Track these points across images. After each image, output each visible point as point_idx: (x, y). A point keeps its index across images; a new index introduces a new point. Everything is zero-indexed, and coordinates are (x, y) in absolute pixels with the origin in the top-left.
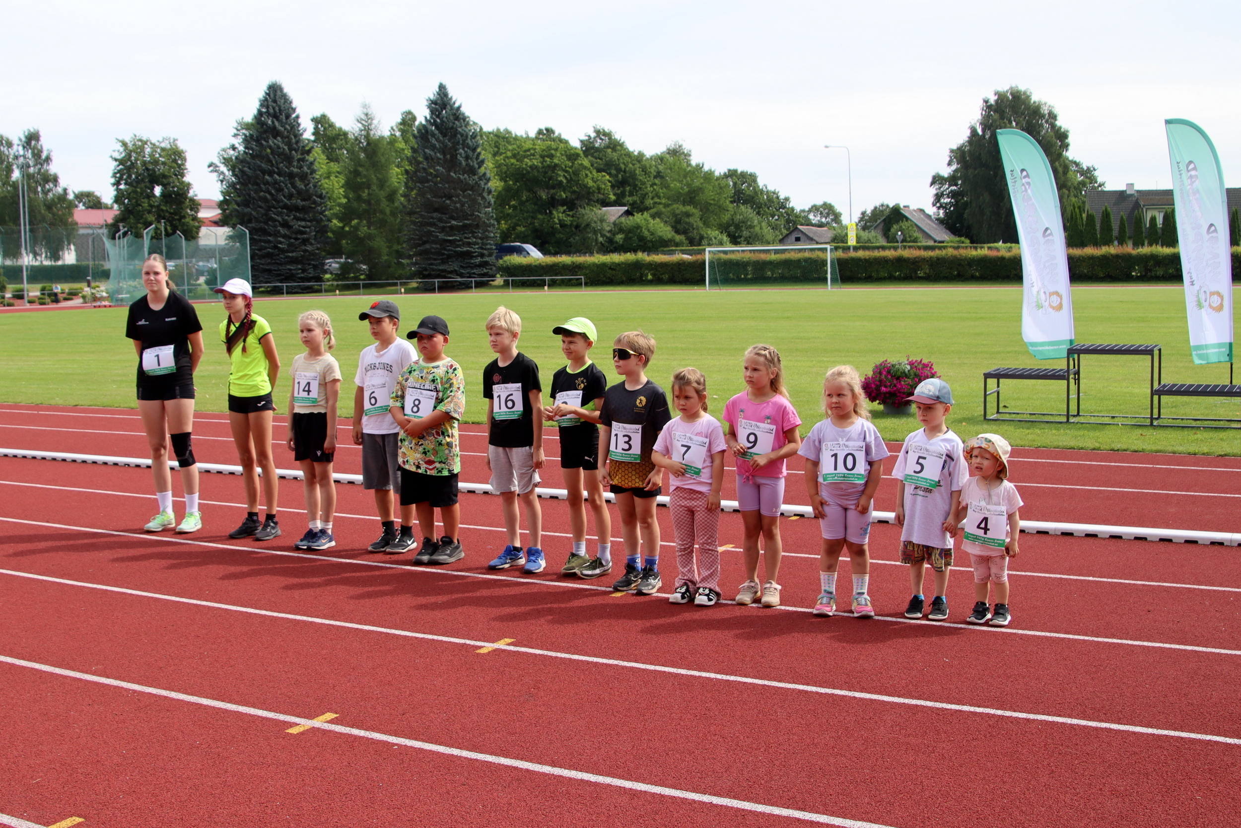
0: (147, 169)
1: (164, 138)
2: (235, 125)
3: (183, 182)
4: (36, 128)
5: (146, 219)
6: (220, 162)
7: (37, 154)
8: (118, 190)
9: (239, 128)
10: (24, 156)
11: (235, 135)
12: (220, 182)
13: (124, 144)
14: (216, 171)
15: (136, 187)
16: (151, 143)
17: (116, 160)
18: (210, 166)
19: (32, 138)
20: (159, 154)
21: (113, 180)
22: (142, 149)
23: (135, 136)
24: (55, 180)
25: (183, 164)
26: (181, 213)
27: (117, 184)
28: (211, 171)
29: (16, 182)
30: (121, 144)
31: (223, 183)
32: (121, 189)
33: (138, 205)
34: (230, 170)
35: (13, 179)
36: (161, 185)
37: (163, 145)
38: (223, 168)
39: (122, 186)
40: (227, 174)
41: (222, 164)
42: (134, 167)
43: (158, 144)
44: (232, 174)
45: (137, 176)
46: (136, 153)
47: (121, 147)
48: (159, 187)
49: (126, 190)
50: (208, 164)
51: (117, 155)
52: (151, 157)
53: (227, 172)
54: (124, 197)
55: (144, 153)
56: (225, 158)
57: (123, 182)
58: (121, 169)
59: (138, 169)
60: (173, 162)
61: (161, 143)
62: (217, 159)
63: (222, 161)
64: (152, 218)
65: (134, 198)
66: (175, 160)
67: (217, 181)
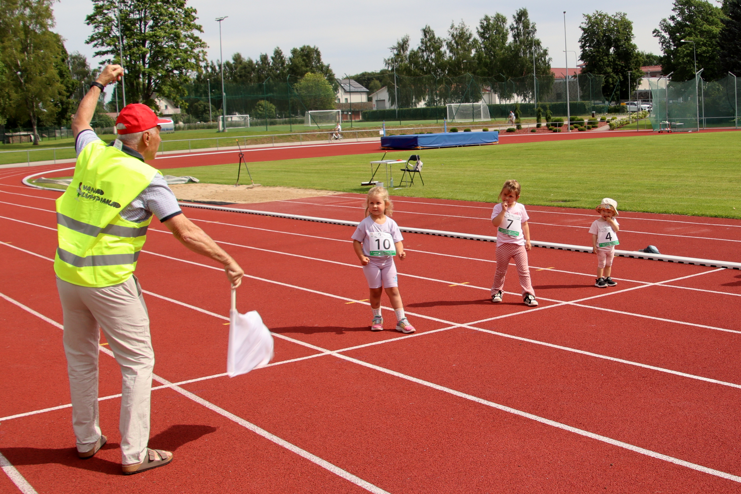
0: (605, 36)
1: (617, 13)
3: (631, 44)
4: (524, 8)
5: (606, 70)
6: (662, 29)
7: (526, 25)
8: (584, 51)
9: (677, 4)
10: (517, 28)
11: (674, 10)
12: (661, 44)
13: (589, 18)
14: (658, 36)
15: (599, 48)
16: (608, 17)
17: (583, 29)
18: (654, 32)
19: (522, 16)
20: (613, 25)
21: (580, 44)
22: (601, 21)
23: (597, 12)
24: (538, 43)
25: (630, 32)
26: (629, 66)
27: (583, 47)
28: (655, 36)
29: (510, 46)
30: (586, 18)
31: (664, 44)
32: (586, 50)
33: (600, 61)
34: (669, 34)
35: (507, 45)
36: (614, 47)
37: (616, 18)
38: (663, 34)
39: (587, 48)
40: (666, 38)
41: (663, 30)
42: (596, 34)
43: (613, 17)
44: (670, 38)
45: (598, 41)
46: (597, 24)
47: (587, 20)
48: (612, 48)
49: (590, 51)
50: (653, 30)
51: (585, 26)
52: (608, 27)
53: (667, 36)
54: (589, 55)
55: (603, 24)
56: (666, 26)
57: (587, 45)
58: (587, 36)
59: (599, 36)
60: (623, 30)
61: (615, 17)
62: (660, 27)
63: (663, 28)
64: (609, 70)
65: (597, 56)
66: (625, 29)
67: (659, 43)
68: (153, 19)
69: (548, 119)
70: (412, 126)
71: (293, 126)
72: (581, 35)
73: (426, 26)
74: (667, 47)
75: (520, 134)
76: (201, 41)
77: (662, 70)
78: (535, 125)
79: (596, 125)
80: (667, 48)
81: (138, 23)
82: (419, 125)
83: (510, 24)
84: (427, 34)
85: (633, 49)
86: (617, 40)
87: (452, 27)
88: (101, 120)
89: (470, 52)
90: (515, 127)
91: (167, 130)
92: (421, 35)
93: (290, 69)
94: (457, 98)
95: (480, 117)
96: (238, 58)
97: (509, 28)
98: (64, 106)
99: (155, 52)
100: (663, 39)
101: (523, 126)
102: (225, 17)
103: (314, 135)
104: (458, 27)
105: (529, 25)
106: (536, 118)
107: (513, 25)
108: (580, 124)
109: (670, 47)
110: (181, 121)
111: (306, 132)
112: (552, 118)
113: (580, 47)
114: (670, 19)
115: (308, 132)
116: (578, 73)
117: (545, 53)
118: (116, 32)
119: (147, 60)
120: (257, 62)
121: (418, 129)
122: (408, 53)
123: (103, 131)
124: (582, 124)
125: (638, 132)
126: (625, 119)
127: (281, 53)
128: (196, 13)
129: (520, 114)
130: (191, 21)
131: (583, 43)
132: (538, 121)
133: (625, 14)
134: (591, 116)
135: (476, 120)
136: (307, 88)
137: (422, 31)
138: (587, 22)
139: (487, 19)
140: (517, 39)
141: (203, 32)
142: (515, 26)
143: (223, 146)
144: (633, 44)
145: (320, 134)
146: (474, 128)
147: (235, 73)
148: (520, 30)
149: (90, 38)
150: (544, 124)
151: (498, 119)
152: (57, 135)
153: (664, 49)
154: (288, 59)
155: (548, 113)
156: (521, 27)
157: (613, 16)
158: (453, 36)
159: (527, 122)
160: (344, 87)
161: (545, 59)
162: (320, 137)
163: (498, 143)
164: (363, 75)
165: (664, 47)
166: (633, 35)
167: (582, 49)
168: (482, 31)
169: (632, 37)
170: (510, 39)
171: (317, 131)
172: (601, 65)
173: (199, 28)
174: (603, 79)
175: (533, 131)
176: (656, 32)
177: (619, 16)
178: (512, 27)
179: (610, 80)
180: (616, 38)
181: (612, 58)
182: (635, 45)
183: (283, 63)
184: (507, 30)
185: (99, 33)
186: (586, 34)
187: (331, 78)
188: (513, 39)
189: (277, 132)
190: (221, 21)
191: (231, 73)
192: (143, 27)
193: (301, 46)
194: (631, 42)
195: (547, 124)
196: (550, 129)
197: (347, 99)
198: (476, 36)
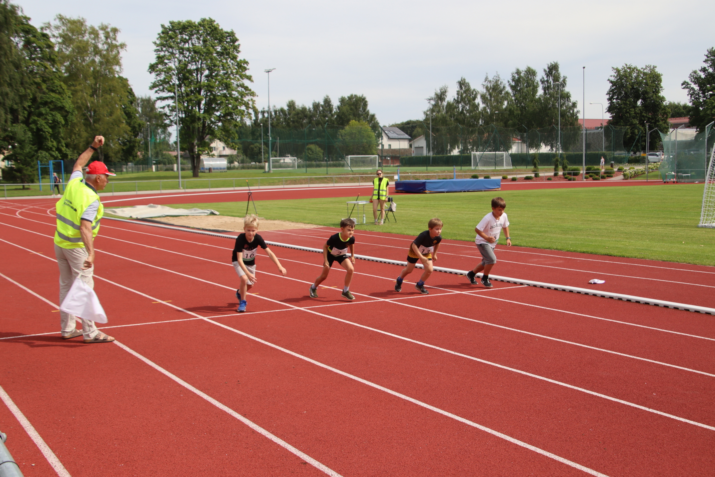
0: (633, 88)
1: (646, 66)
2: (706, 53)
3: (659, 96)
4: (555, 62)
5: (632, 122)
6: (691, 81)
7: (556, 79)
8: (612, 103)
9: (709, 55)
10: (547, 81)
11: (706, 61)
12: (689, 96)
13: (618, 71)
14: (687, 88)
15: (626, 101)
16: (637, 70)
17: (611, 82)
18: (682, 85)
19: (552, 70)
20: (642, 78)
21: (608, 97)
22: (630, 73)
23: (626, 65)
24: (567, 96)
25: (659, 84)
26: (656, 118)
27: (610, 99)
28: (684, 88)
29: (540, 98)
30: (615, 71)
31: (693, 96)
32: (614, 102)
33: (627, 112)
34: (699, 86)
35: (537, 97)
36: (642, 99)
37: (645, 71)
38: (693, 85)
39: (614, 101)
40: (696, 90)
41: (693, 82)
42: (624, 87)
43: (642, 70)
44: (700, 90)
45: (626, 93)
46: (626, 77)
47: (615, 73)
48: (640, 100)
49: (618, 103)
50: (682, 83)
51: (613, 79)
52: (636, 80)
53: (696, 88)
54: (616, 108)
55: (632, 77)
56: (696, 78)
57: (615, 97)
58: (615, 88)
59: (627, 88)
60: (652, 83)
61: (644, 69)
62: (689, 79)
63: (693, 80)
64: (636, 121)
65: (624, 108)
66: (654, 81)
67: (688, 95)
68: (208, 69)
69: (564, 168)
70: (437, 172)
71: (329, 169)
72: (609, 88)
73: (462, 78)
74: (696, 98)
75: (536, 181)
76: (250, 90)
77: (689, 122)
78: (552, 174)
79: (611, 175)
80: (695, 100)
81: (195, 73)
82: (444, 171)
83: (541, 78)
84: (463, 86)
85: (661, 102)
86: (645, 93)
87: (486, 79)
88: (164, 158)
89: (502, 104)
90: (533, 175)
91: (221, 169)
92: (456, 88)
93: (338, 116)
94: (489, 146)
95: (502, 165)
96: (291, 105)
97: (539, 81)
98: (132, 144)
99: (210, 99)
100: (692, 91)
101: (541, 175)
102: (273, 69)
103: (347, 178)
104: (492, 80)
105: (559, 78)
106: (553, 167)
107: (543, 78)
108: (595, 173)
109: (699, 99)
110: (236, 161)
111: (340, 175)
112: (569, 167)
113: (608, 99)
114: (700, 71)
115: (342, 175)
116: (605, 124)
117: (574, 105)
118: (175, 81)
119: (202, 106)
120: (309, 109)
121: (443, 175)
122: (445, 103)
123: (165, 168)
124: (597, 174)
125: (647, 182)
126: (640, 170)
127: (330, 101)
128: (247, 65)
129: (538, 163)
130: (242, 71)
131: (611, 96)
132: (556, 169)
133: (654, 67)
134: (610, 166)
135: (498, 168)
136: (351, 134)
137: (458, 84)
138: (616, 75)
139: (518, 72)
140: (547, 92)
141: (253, 82)
142: (546, 79)
143: (265, 185)
144: (661, 96)
145: (353, 177)
146: (494, 175)
147: (289, 119)
148: (550, 83)
149: (152, 84)
150: (561, 173)
151: (518, 167)
152: (124, 170)
153: (693, 100)
154: (336, 107)
155: (565, 162)
156: (551, 80)
157: (642, 68)
158: (487, 88)
159: (546, 171)
160: (388, 134)
161: (573, 111)
162: (353, 180)
163: (500, 189)
164: (408, 123)
165: (693, 99)
166: (662, 87)
167: (610, 101)
168: (513, 84)
169: (660, 89)
170: (540, 92)
171: (350, 174)
172: (628, 117)
173: (249, 78)
174: (629, 130)
175: (549, 179)
176: (685, 84)
177: (649, 69)
178: (542, 80)
179: (636, 131)
180: (644, 90)
181: (639, 110)
182: (663, 98)
183: (331, 110)
184: (537, 83)
185: (161, 80)
186: (614, 87)
187: (375, 126)
188: (543, 91)
189: (315, 174)
190: (269, 73)
191: (285, 119)
192: (199, 76)
193: (349, 95)
194: (659, 95)
195: (563, 173)
196: (566, 178)
197: (390, 145)
198: (508, 89)
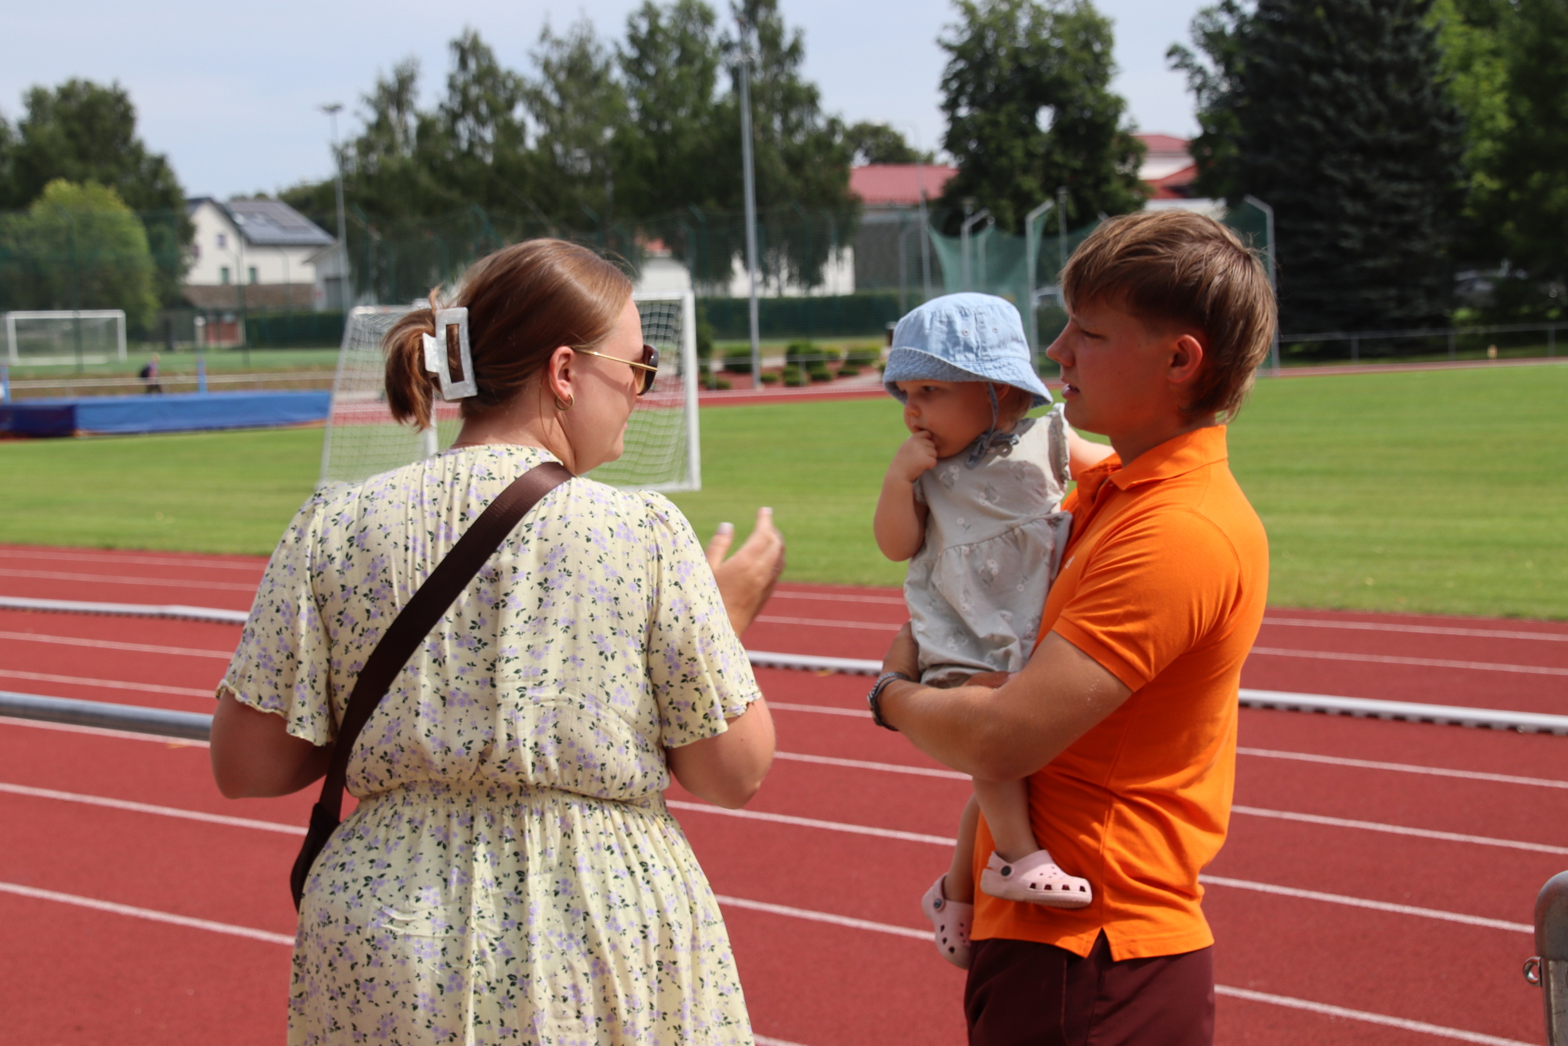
0: (1021, 68)
3: (1105, 96)
5: (1019, 186)
6: (1196, 44)
8: (954, 120)
10: (743, 46)
12: (1192, 93)
13: (969, 11)
14: (1187, 66)
15: (996, 111)
17: (949, 47)
18: (1171, 53)
20: (1050, 31)
21: (941, 98)
22: (1010, 20)
24: (810, 98)
25: (1106, 54)
26: (1100, 169)
27: (950, 106)
28: (1176, 67)
29: (725, 105)
30: (961, 11)
31: (1202, 95)
32: (960, 117)
33: (1002, 153)
34: (1220, 61)
35: (713, 100)
36: (1053, 106)
37: (1059, 9)
38: (1202, 60)
39: (963, 111)
40: (1211, 73)
41: (1202, 47)
42: (991, 64)
43: (1049, 6)
44: (1221, 72)
45: (996, 86)
46: (997, 31)
47: (962, 17)
48: (1044, 110)
49: (972, 118)
50: (1168, 49)
51: (952, 37)
52: (1030, 39)
53: (1212, 66)
54: (968, 136)
55: (1015, 29)
56: (1210, 35)
57: (964, 100)
58: (962, 70)
59: (1000, 69)
60: (1082, 48)
63: (1202, 40)
64: (1029, 183)
65: (992, 138)
66: (1088, 44)
67: (1188, 90)
72: (945, 69)
73: (465, 30)
74: (1212, 103)
80: (1210, 109)
83: (724, 31)
84: (469, 59)
85: (1114, 115)
86: (1061, 82)
87: (545, 35)
92: (448, 63)
97: (719, 44)
100: (1198, 79)
104: (564, 37)
105: (781, 33)
107: (731, 34)
113: (943, 106)
114: (1221, 10)
117: (835, 127)
122: (412, 120)
131: (950, 95)
136: (53, 233)
137: (452, 50)
138: (963, 22)
139: (648, 13)
140: (743, 84)
142: (738, 37)
144: (1113, 94)
148: (751, 54)
153: (1201, 109)
156: (754, 41)
158: (547, 66)
165: (1203, 103)
166: (1114, 65)
167: (948, 114)
168: (631, 52)
169: (1110, 70)
172: (1004, 169)
176: (1176, 55)
178: (728, 41)
180: (1056, 75)
181: (1043, 143)
182: (1120, 100)
184: (709, 52)
186: (960, 65)
188: (732, 83)
194: (1108, 89)
198: (617, 74)
